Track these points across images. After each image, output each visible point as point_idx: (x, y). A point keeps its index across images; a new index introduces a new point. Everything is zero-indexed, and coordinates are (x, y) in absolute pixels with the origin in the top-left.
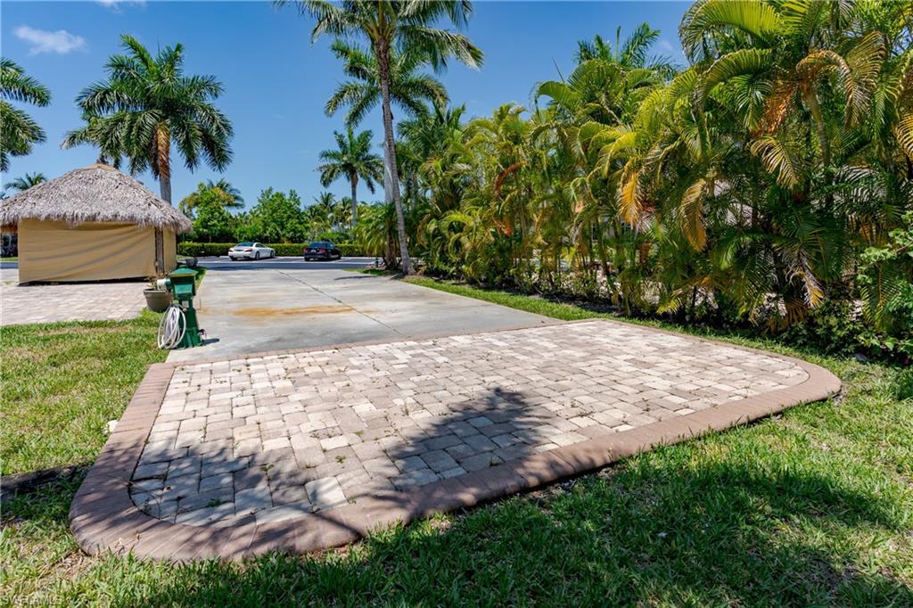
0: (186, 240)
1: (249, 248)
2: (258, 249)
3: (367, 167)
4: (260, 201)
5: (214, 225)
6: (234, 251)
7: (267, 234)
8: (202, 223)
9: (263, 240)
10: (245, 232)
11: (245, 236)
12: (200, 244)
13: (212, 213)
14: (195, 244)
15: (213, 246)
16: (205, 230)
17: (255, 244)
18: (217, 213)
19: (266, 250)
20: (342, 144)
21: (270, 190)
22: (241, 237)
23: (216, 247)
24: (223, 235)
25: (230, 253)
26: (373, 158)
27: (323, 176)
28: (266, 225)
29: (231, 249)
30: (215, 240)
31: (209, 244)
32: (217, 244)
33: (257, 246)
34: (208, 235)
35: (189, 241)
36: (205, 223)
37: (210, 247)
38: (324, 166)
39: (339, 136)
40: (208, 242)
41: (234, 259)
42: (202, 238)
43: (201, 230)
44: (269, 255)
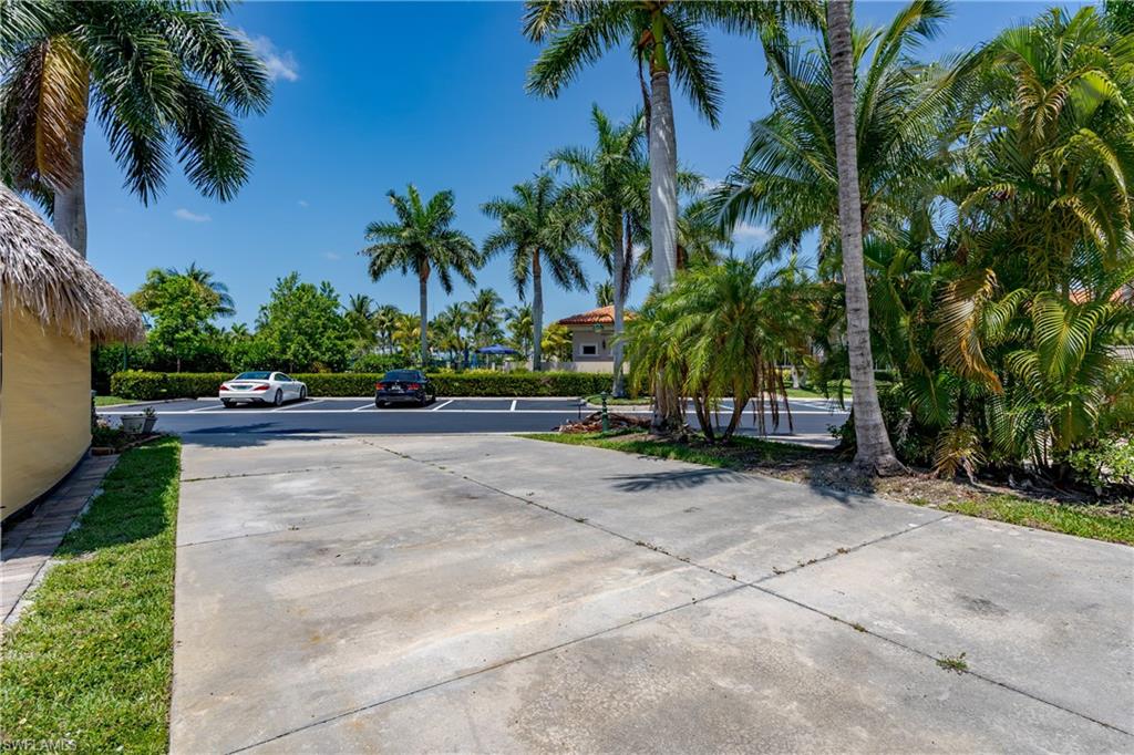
0: (128, 367)
1: (262, 382)
2: (278, 384)
3: (448, 249)
4: (275, 295)
5: (188, 339)
6: (231, 389)
7: (289, 355)
8: (162, 334)
9: (285, 368)
10: (245, 353)
11: (246, 359)
12: (158, 376)
13: (184, 317)
14: (149, 375)
15: (184, 379)
16: (169, 350)
17: (273, 374)
18: (193, 317)
19: (294, 385)
20: (402, 211)
21: (294, 277)
22: (237, 361)
23: (191, 380)
24: (203, 358)
25: (221, 392)
26: (454, 235)
27: (374, 264)
28: (285, 339)
29: (225, 385)
30: (189, 366)
31: (178, 374)
32: (191, 375)
33: (277, 377)
34: (174, 358)
35: (136, 369)
36: (168, 336)
37: (179, 379)
38: (376, 247)
39: (398, 200)
40: (175, 371)
41: (229, 404)
42: (162, 363)
43: (161, 347)
44: (297, 395)
